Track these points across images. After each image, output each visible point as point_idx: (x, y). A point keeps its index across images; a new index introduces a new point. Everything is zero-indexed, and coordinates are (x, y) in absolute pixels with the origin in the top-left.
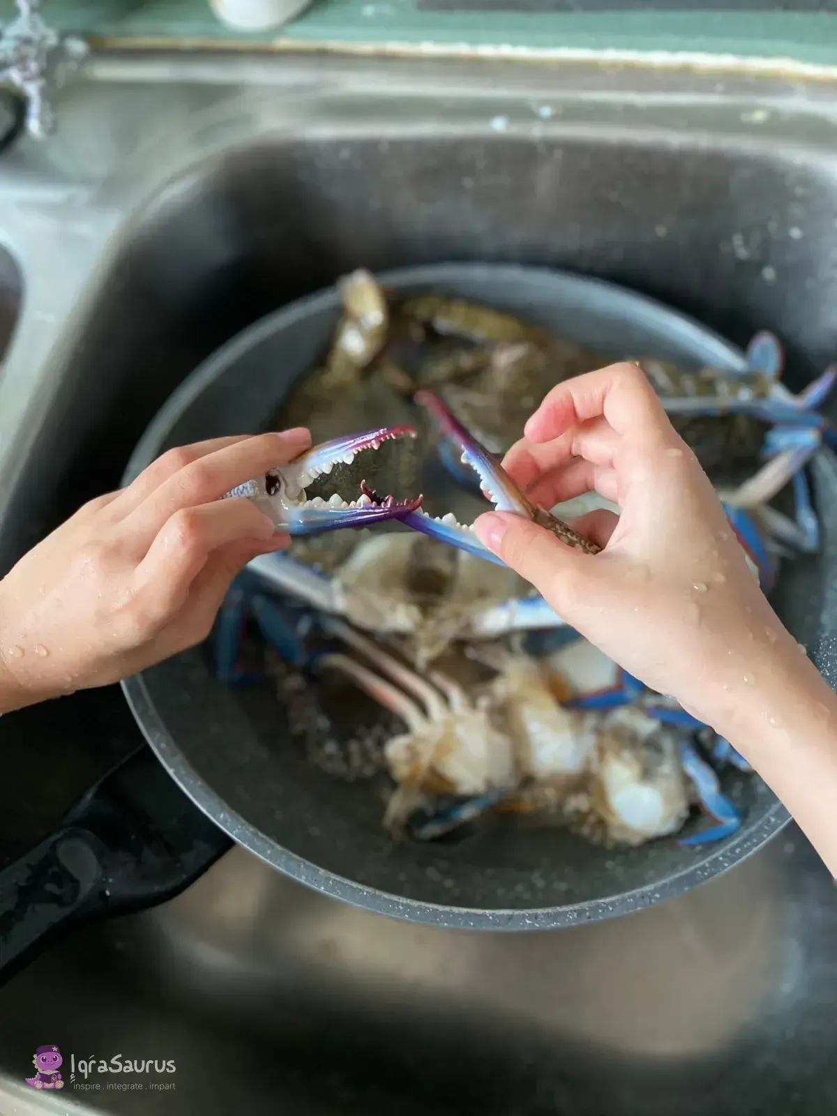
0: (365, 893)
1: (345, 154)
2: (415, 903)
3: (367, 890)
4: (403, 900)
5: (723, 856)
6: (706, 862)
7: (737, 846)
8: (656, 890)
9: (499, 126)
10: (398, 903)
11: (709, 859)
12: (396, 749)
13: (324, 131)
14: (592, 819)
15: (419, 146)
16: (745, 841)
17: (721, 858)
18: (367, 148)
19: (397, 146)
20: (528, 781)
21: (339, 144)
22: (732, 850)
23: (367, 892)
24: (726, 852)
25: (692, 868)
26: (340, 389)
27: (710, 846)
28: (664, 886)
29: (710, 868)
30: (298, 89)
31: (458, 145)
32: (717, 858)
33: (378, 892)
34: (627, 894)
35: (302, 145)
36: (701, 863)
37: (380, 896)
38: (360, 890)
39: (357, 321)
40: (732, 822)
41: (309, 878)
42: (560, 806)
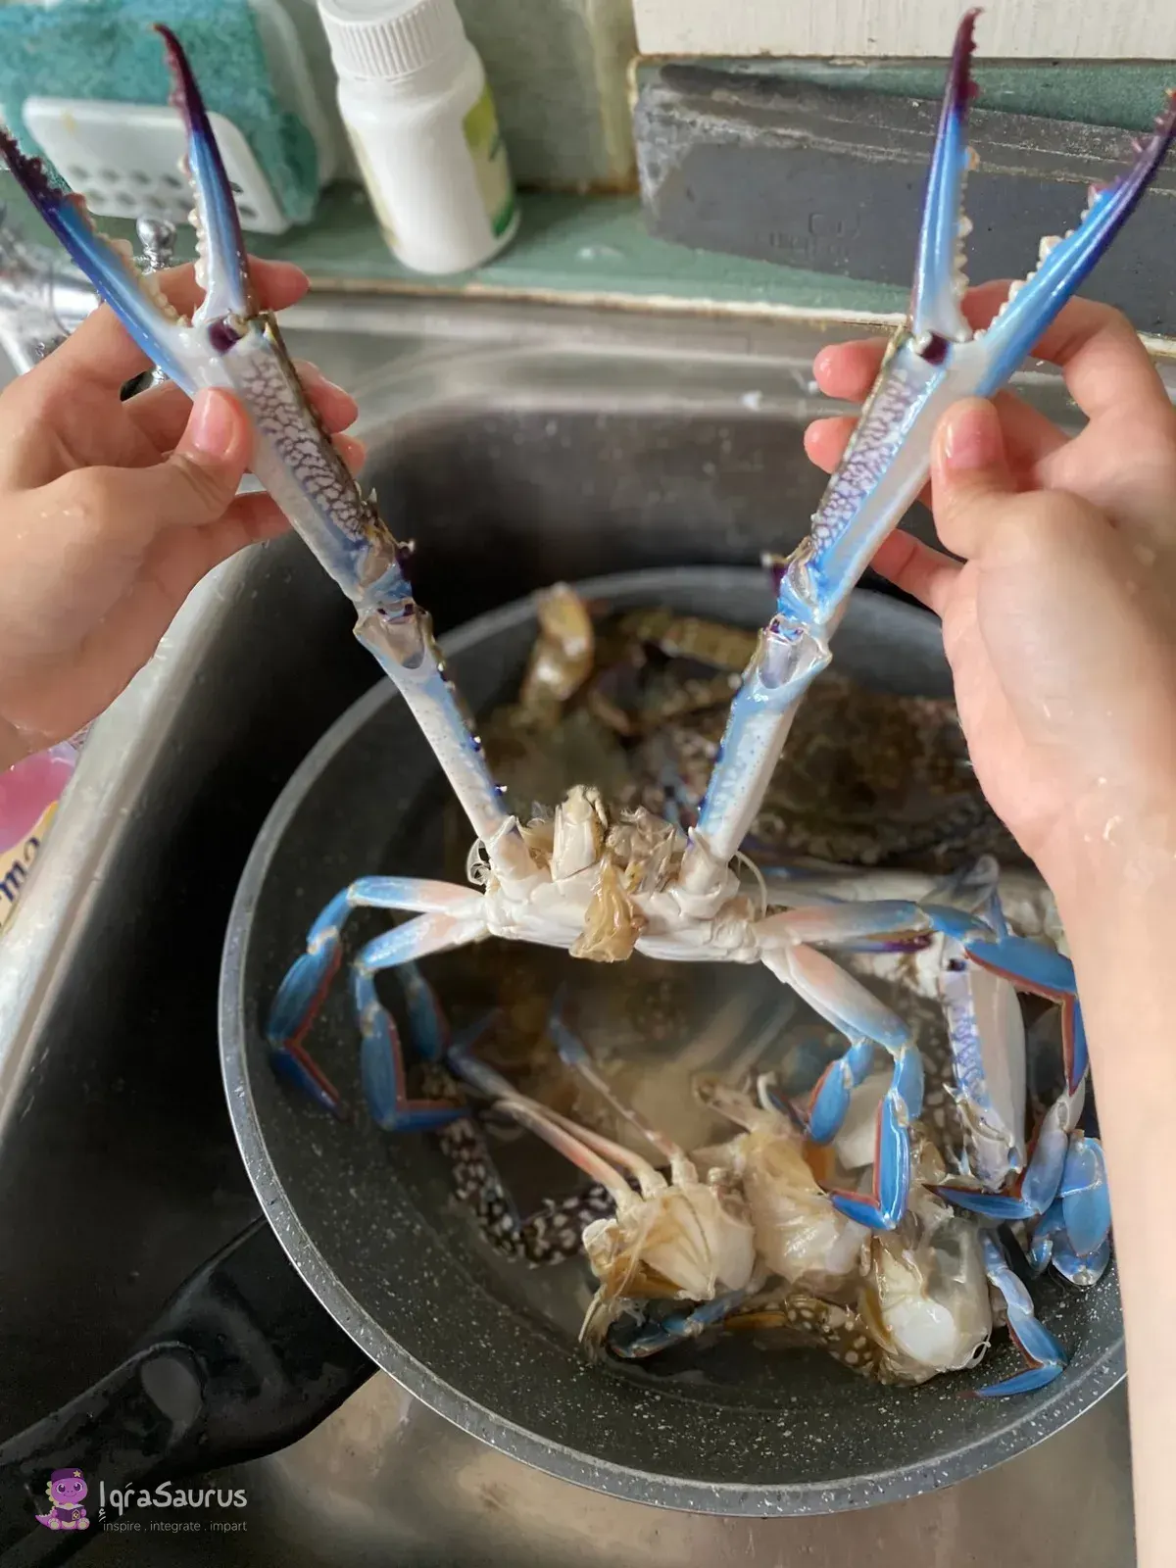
0: (550, 1452)
1: (551, 428)
2: (616, 1468)
3: (552, 1447)
4: (600, 1463)
5: (1035, 1419)
6: (1012, 1427)
7: (1058, 1405)
8: (944, 1465)
9: (751, 402)
10: (593, 1467)
11: (1017, 1423)
12: (594, 1233)
13: (525, 401)
14: (861, 1341)
15: (648, 423)
16: (1066, 1399)
17: (1033, 1424)
18: (579, 424)
19: (619, 423)
20: (774, 1282)
21: (542, 418)
22: (1049, 1412)
23: (553, 1450)
24: (1041, 1414)
25: (995, 1435)
26: (532, 730)
27: (1021, 1400)
28: (955, 1460)
29: (1018, 1437)
30: (492, 346)
31: (700, 423)
32: (1028, 1423)
33: (567, 1450)
34: (903, 1470)
35: (498, 418)
36: (1007, 1429)
37: (569, 1457)
38: (543, 1446)
39: (557, 645)
40: (1052, 1365)
41: (475, 1427)
42: (817, 1321)
